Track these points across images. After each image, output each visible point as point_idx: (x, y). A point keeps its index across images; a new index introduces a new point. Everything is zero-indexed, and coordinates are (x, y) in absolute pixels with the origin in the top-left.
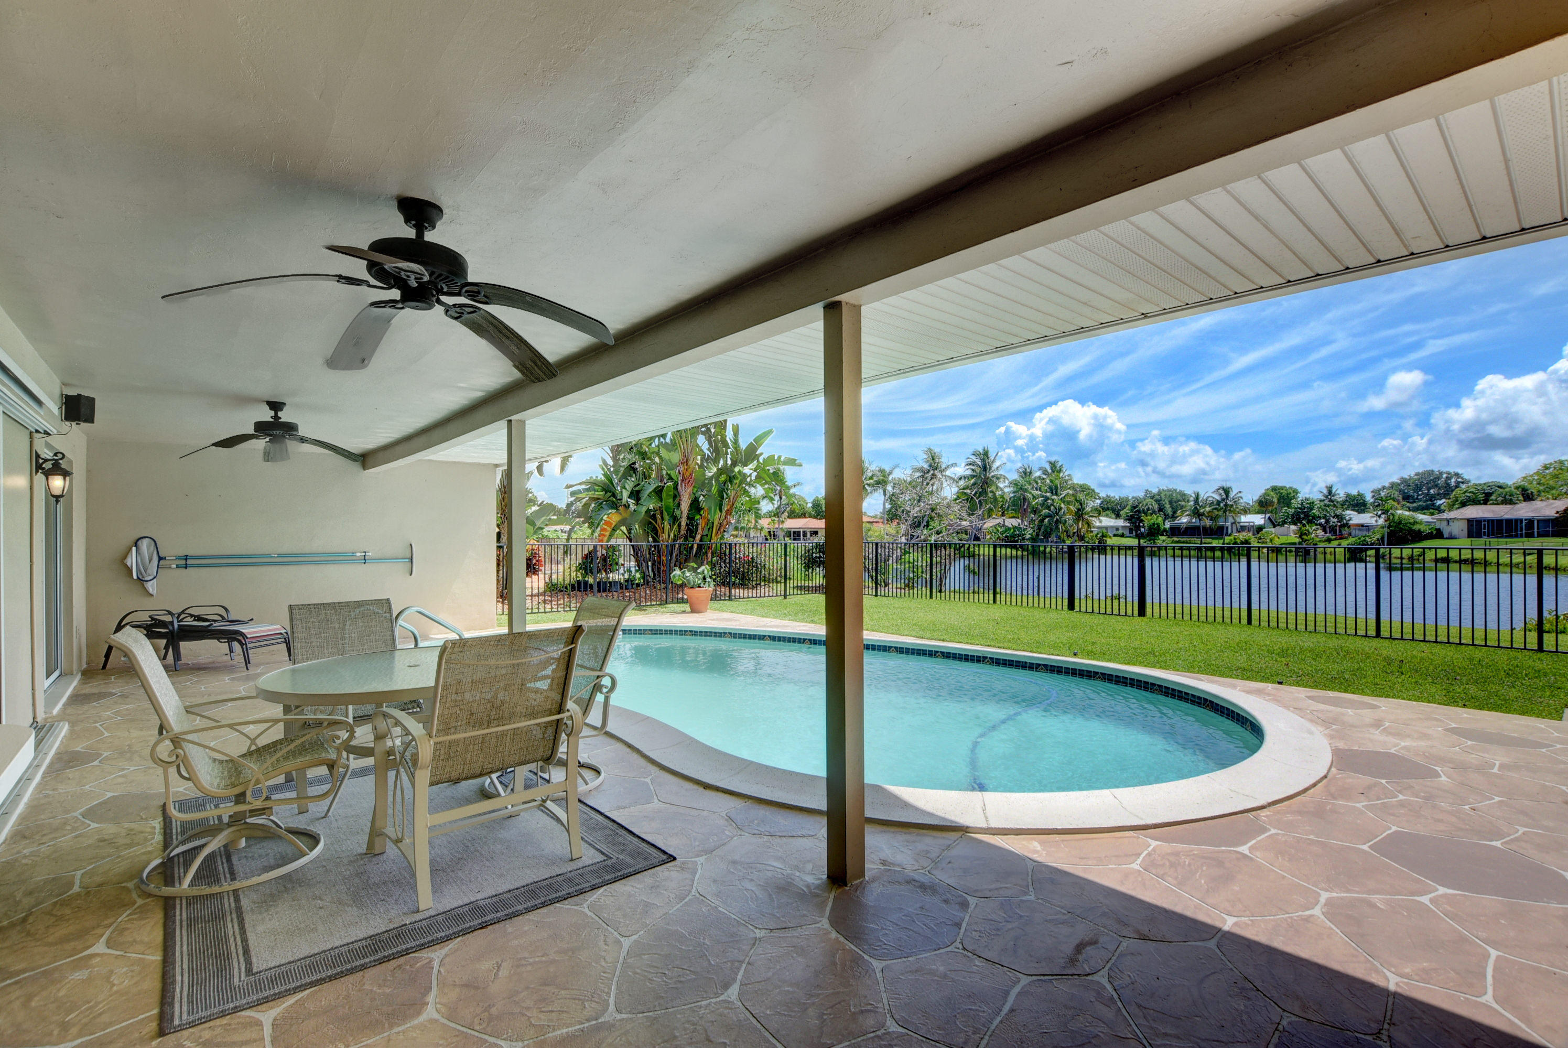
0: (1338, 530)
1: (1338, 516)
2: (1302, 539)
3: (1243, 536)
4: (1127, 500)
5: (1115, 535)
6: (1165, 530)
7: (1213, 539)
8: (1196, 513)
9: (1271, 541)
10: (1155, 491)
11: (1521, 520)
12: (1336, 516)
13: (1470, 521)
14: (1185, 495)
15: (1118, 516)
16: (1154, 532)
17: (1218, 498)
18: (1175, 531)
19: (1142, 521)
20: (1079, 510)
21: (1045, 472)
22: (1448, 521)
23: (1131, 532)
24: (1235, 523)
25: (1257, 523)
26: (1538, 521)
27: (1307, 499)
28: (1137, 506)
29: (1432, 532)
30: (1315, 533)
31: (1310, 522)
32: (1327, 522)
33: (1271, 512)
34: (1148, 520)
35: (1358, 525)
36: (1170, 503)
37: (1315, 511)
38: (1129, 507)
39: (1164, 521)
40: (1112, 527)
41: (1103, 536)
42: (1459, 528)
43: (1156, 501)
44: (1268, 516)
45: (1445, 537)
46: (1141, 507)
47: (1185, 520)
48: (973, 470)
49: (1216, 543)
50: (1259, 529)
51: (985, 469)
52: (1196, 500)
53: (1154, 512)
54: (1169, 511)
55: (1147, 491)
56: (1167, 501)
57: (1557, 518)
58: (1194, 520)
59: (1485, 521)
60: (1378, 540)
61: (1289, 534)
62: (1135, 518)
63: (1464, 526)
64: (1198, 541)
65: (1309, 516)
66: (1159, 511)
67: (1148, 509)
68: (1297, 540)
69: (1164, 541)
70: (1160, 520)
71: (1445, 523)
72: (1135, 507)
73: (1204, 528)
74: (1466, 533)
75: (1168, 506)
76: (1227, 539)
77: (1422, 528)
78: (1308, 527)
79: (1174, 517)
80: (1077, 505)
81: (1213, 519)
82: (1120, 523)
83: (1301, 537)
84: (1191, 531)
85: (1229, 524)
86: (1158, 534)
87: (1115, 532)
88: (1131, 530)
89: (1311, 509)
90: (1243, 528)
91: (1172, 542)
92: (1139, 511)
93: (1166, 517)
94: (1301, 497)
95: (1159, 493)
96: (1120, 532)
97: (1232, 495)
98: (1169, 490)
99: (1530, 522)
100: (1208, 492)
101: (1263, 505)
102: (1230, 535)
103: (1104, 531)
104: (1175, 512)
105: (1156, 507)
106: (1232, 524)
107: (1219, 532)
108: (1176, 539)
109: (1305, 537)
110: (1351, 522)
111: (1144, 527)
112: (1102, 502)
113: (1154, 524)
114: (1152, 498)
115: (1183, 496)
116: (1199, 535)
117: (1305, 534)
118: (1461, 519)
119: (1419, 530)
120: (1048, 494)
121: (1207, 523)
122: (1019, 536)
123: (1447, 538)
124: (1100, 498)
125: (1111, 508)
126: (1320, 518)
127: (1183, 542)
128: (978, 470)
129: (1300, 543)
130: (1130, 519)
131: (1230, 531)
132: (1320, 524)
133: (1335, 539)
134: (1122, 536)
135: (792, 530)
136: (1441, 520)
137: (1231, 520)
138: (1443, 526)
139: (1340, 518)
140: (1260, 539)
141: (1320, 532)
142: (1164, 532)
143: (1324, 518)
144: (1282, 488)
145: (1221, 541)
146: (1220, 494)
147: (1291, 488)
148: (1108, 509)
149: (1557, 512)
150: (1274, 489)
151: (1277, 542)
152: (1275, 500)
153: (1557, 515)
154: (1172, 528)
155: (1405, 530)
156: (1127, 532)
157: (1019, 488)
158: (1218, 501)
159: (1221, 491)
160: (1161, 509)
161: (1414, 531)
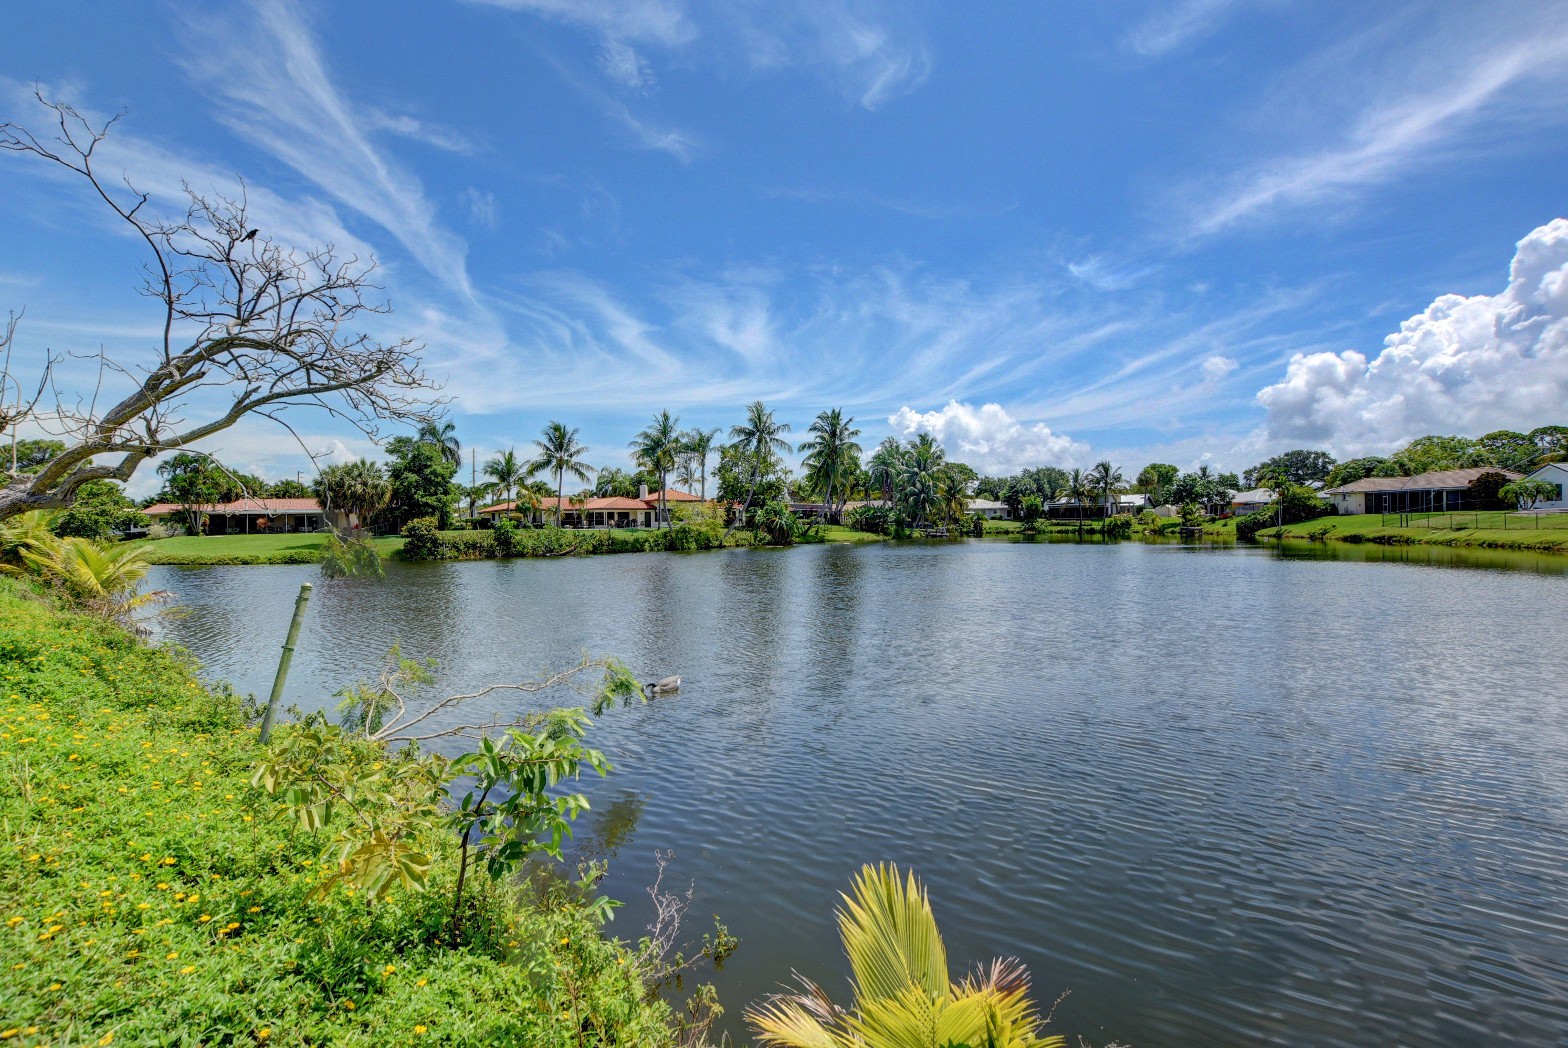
0: (1221, 510)
1: (1221, 493)
2: (1185, 519)
3: (1124, 517)
4: (1006, 480)
5: (993, 518)
6: (1043, 511)
7: (1093, 520)
8: (1076, 493)
9: (1153, 521)
10: (1033, 469)
11: (1428, 493)
12: (1219, 494)
13: (1368, 495)
14: (1064, 474)
15: (997, 498)
16: (1033, 513)
17: (1098, 475)
18: (1054, 513)
19: (1020, 502)
20: (950, 489)
21: (914, 446)
22: (1344, 495)
23: (1009, 515)
24: (1115, 503)
25: (1137, 504)
26: (1448, 492)
27: (1189, 476)
28: (1015, 486)
29: (1326, 508)
30: (1198, 512)
31: (1193, 500)
32: (1210, 500)
33: (1150, 492)
34: (1026, 501)
35: (1240, 504)
36: (1049, 483)
37: (1198, 489)
38: (1007, 488)
39: (1043, 503)
40: (990, 509)
41: (979, 519)
42: (1356, 503)
43: (1035, 480)
44: (1148, 495)
45: (1340, 513)
46: (1019, 487)
47: (1064, 500)
48: (822, 437)
49: (1097, 525)
50: (1140, 509)
51: (833, 434)
52: (1076, 479)
53: (1033, 492)
54: (1048, 491)
55: (1026, 471)
56: (1045, 481)
57: (1469, 488)
58: (1073, 501)
59: (1385, 494)
60: (1271, 517)
61: (1171, 513)
62: (1013, 500)
63: (1361, 500)
64: (1078, 522)
65: (1192, 493)
66: (1037, 492)
67: (1026, 489)
68: (1180, 520)
69: (1042, 524)
70: (1039, 500)
71: (1341, 497)
72: (1013, 488)
73: (1084, 509)
74: (1363, 508)
75: (1046, 486)
76: (1107, 521)
77: (1318, 503)
78: (1191, 506)
79: (1053, 497)
80: (948, 482)
81: (1093, 499)
82: (998, 505)
83: (1184, 516)
84: (1070, 513)
85: (1109, 505)
86: (1036, 516)
87: (993, 515)
88: (1009, 514)
89: (1194, 487)
90: (1122, 510)
91: (1052, 525)
92: (1017, 492)
93: (1045, 498)
94: (1181, 474)
95: (1038, 471)
96: (998, 514)
97: (1111, 472)
98: (1048, 470)
99: (1439, 493)
100: (1088, 470)
101: (1143, 483)
102: (1110, 517)
103: (980, 513)
104: (1053, 493)
105: (1034, 487)
106: (1112, 504)
107: (1100, 513)
108: (1055, 521)
109: (1189, 517)
110: (1234, 501)
111: (1022, 509)
112: (981, 484)
113: (1032, 505)
114: (1030, 477)
115: (1062, 474)
116: (1079, 516)
117: (1189, 513)
118: (1359, 493)
119: (1315, 506)
120: (916, 469)
121: (1087, 503)
122: (880, 517)
123: (1342, 515)
124: (978, 479)
125: (988, 489)
126: (1202, 496)
127: (1062, 525)
128: (826, 436)
129: (1183, 523)
130: (1008, 500)
131: (1109, 512)
132: (1203, 503)
133: (1219, 519)
134: (1000, 518)
135: (595, 511)
136: (1336, 494)
137: (1111, 500)
138: (1338, 501)
139: (1222, 495)
140: (1141, 519)
141: (1203, 512)
142: (1042, 514)
143: (1207, 496)
144: (1161, 466)
145: (1101, 523)
146: (1100, 472)
147: (1170, 466)
148: (986, 491)
149: (1470, 482)
150: (1153, 467)
151: (1160, 522)
152: (1156, 478)
153: (1470, 485)
154: (1051, 509)
155: (1299, 506)
156: (1005, 516)
157: (880, 460)
158: (1098, 479)
159: (1101, 468)
160: (1040, 489)
161: (1308, 507)
